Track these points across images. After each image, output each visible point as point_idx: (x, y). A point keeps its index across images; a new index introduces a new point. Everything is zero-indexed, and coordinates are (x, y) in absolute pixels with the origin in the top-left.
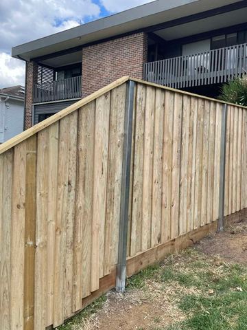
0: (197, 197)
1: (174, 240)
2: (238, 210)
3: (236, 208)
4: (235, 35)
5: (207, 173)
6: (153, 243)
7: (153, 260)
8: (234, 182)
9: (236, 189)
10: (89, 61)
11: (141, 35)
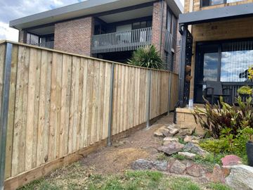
0: (86, 125)
1: (63, 158)
2: (125, 130)
3: (123, 129)
4: (145, 22)
5: (97, 108)
6: (38, 163)
7: (39, 175)
8: (121, 113)
9: (123, 117)
10: (59, 32)
11: (90, 18)
